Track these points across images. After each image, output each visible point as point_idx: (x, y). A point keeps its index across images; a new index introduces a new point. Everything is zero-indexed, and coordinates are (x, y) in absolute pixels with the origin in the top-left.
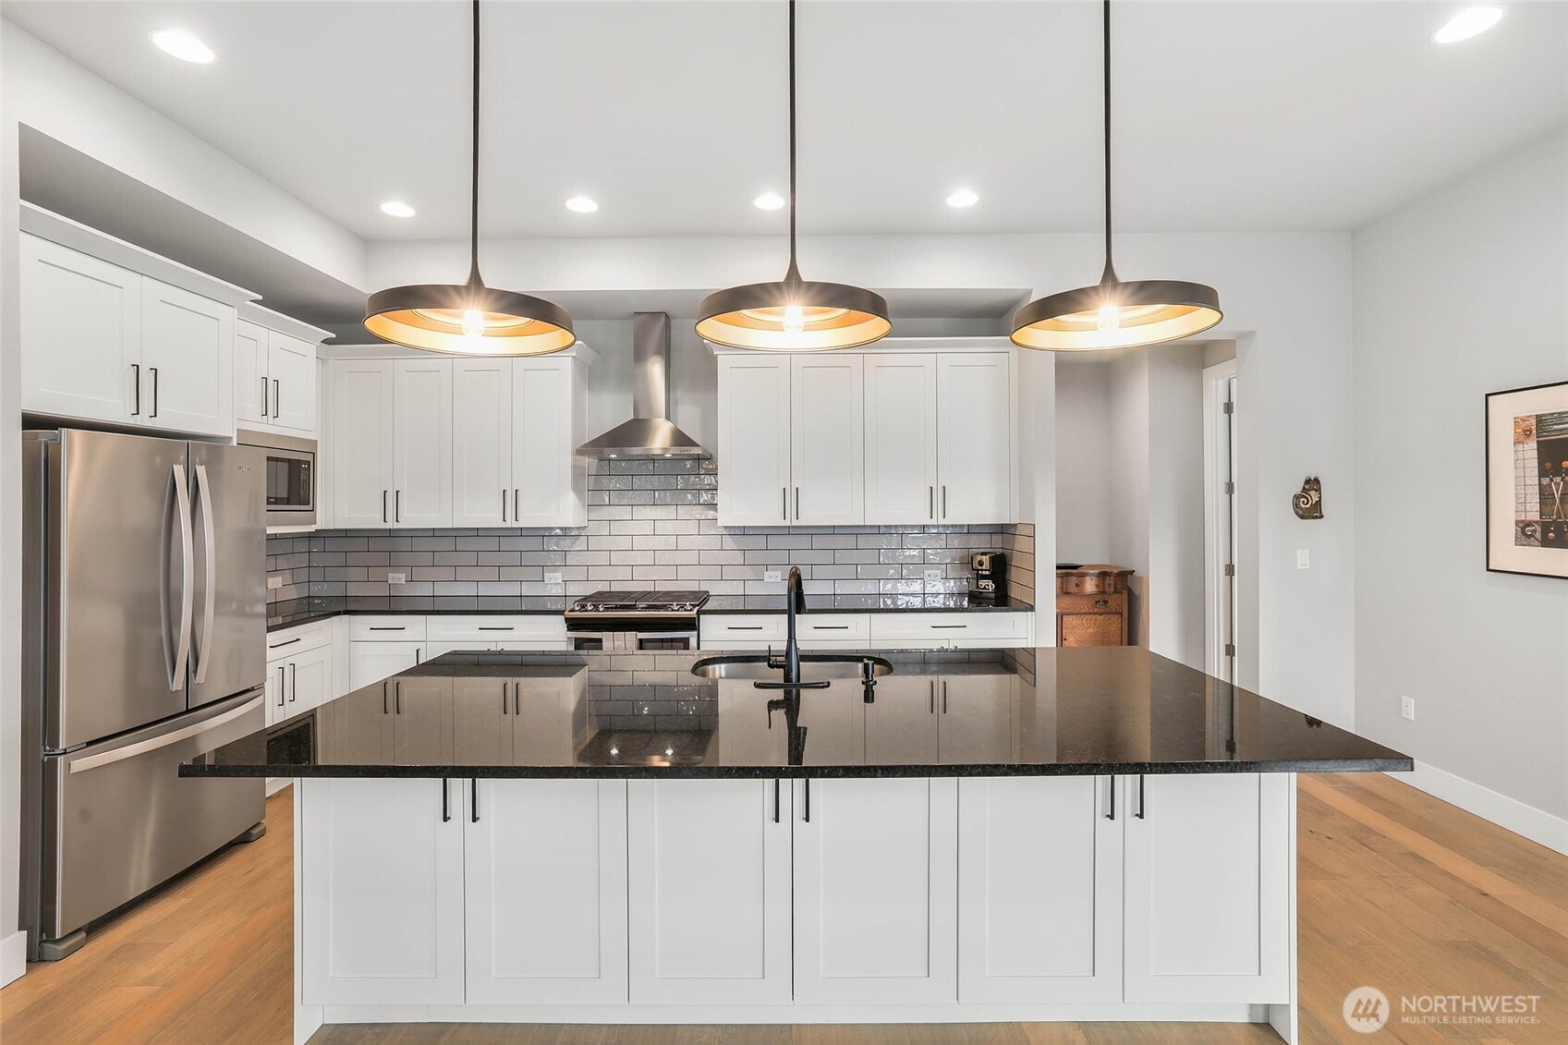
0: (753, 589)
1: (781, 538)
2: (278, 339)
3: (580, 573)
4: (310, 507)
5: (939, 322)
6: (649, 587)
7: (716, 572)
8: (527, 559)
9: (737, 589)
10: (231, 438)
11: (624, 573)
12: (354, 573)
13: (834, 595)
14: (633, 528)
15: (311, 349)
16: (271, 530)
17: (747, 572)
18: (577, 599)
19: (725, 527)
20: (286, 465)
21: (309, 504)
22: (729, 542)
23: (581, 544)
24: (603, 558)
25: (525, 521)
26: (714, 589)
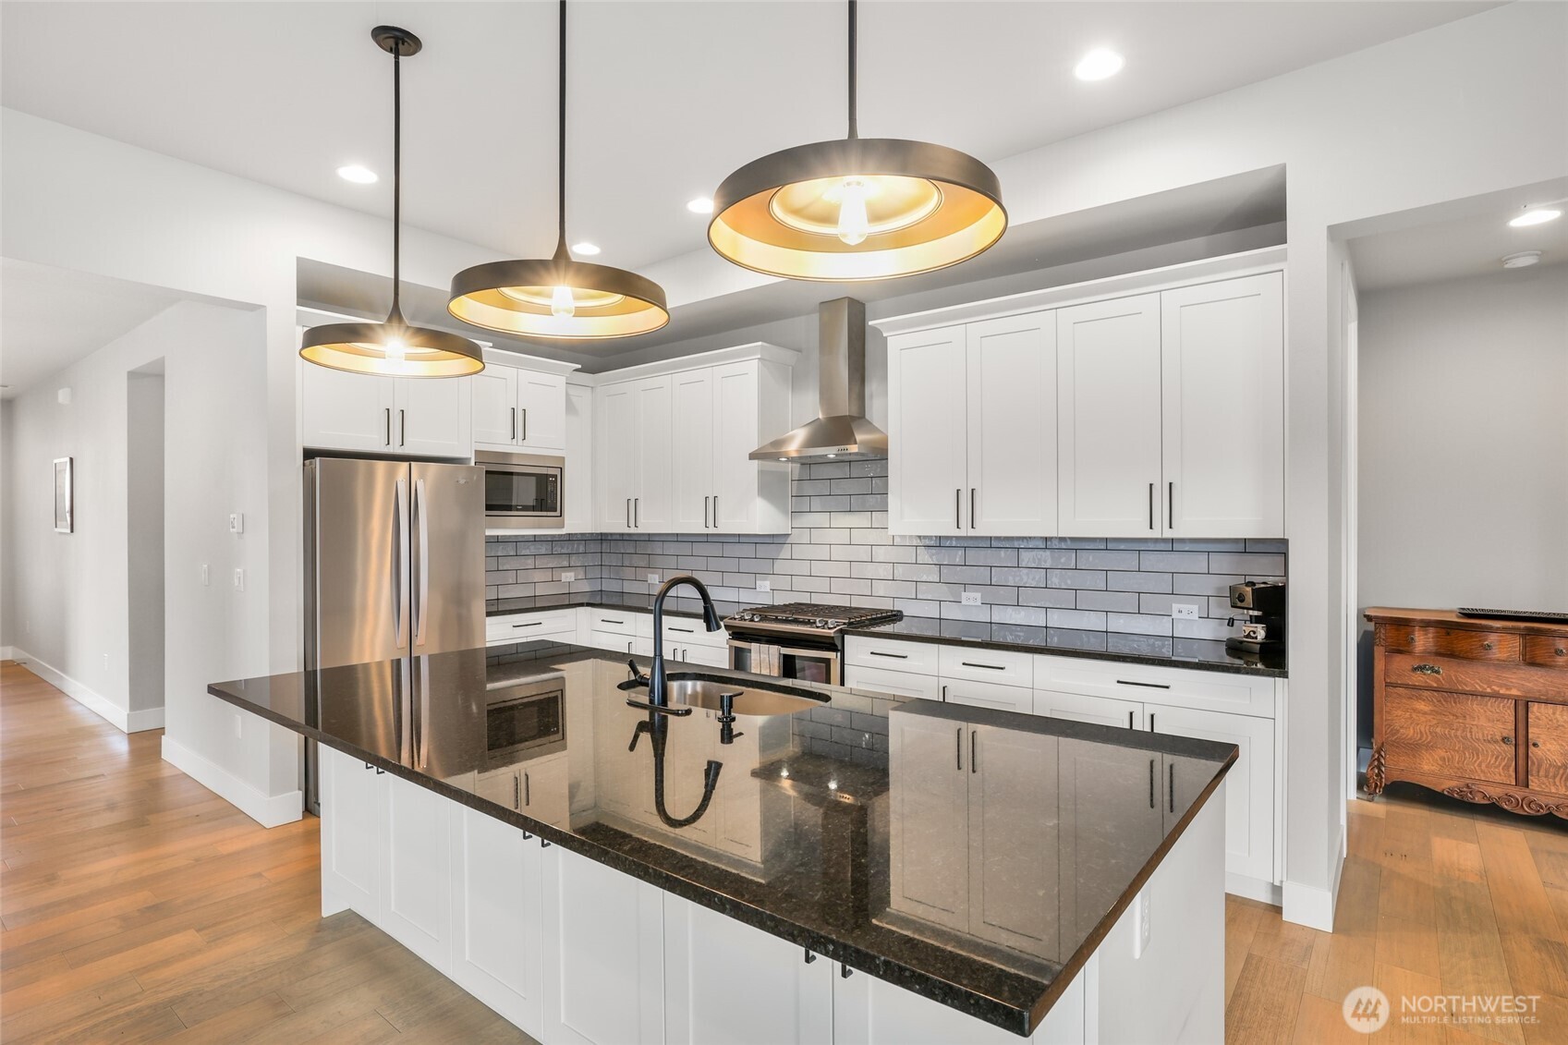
0: (951, 612)
1: (983, 552)
2: (527, 376)
3: (784, 583)
4: (558, 513)
5: (1199, 242)
6: (844, 602)
7: (909, 590)
8: (745, 565)
9: (930, 610)
10: (470, 459)
11: (822, 585)
12: (629, 573)
13: (1046, 627)
14: (832, 536)
15: (560, 381)
16: (489, 532)
17: (943, 592)
18: (748, 607)
19: (920, 537)
20: (534, 478)
21: (556, 511)
22: (924, 556)
23: (786, 552)
24: (803, 568)
25: (723, 528)
26: (908, 609)
